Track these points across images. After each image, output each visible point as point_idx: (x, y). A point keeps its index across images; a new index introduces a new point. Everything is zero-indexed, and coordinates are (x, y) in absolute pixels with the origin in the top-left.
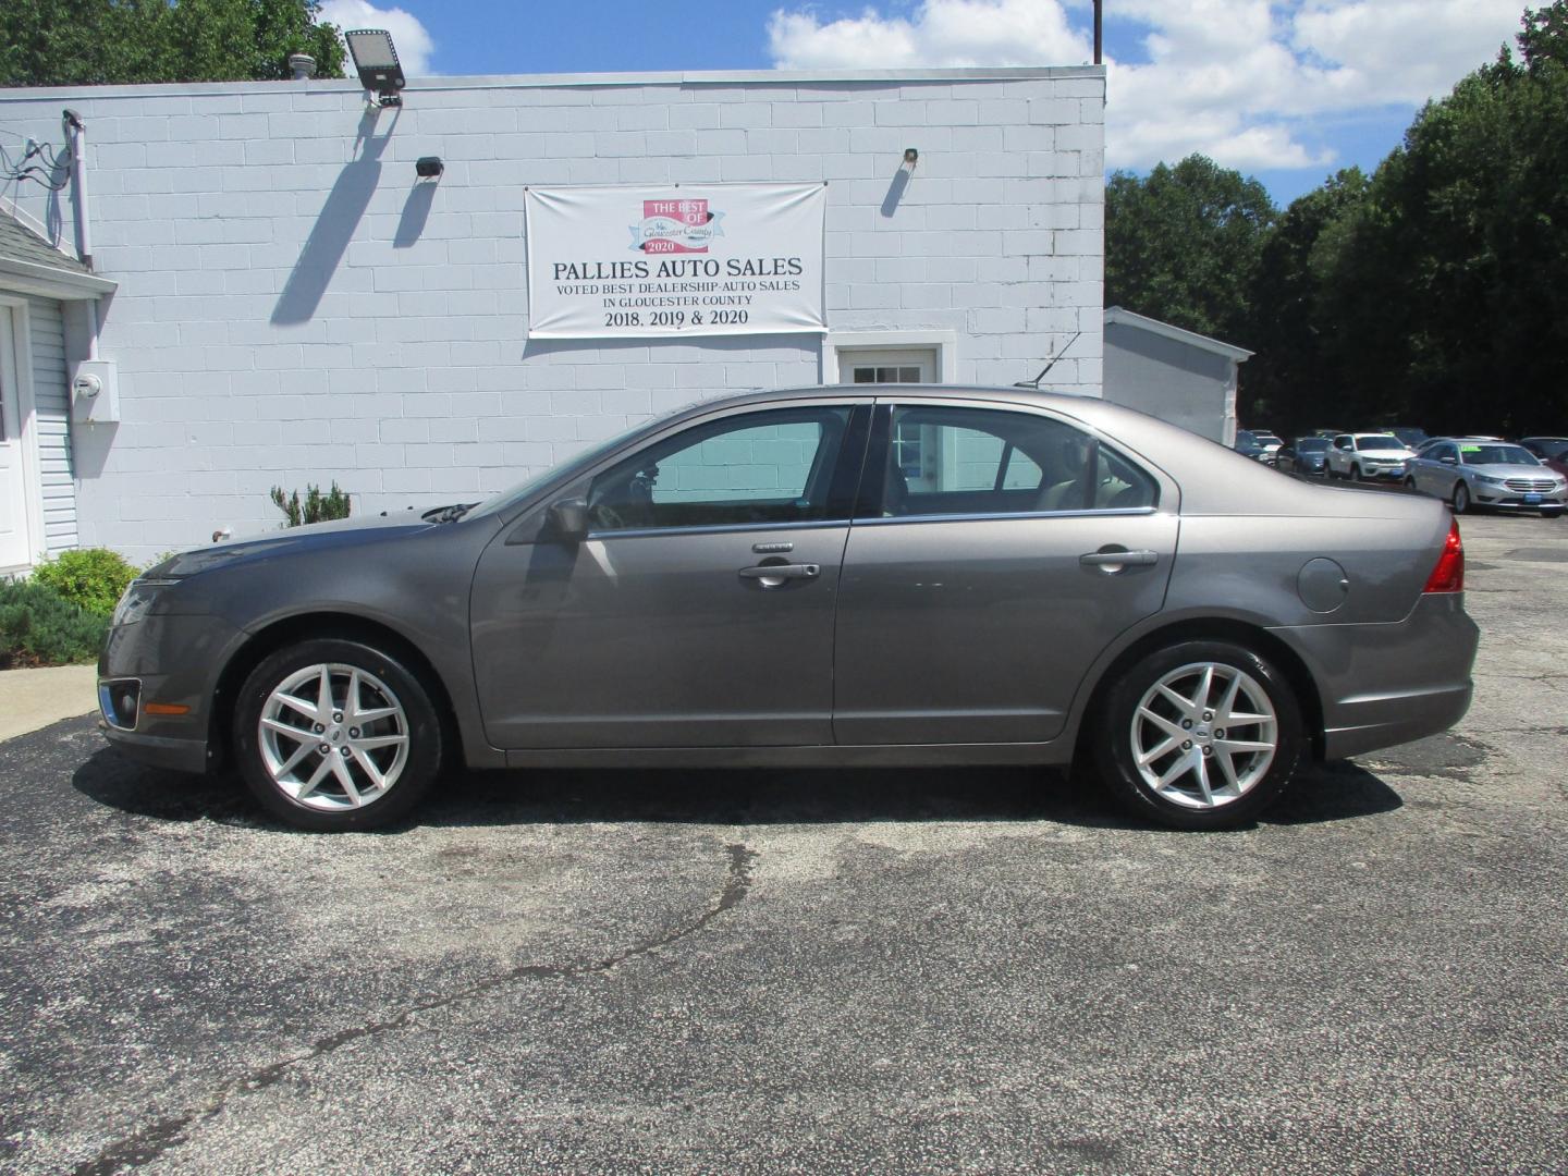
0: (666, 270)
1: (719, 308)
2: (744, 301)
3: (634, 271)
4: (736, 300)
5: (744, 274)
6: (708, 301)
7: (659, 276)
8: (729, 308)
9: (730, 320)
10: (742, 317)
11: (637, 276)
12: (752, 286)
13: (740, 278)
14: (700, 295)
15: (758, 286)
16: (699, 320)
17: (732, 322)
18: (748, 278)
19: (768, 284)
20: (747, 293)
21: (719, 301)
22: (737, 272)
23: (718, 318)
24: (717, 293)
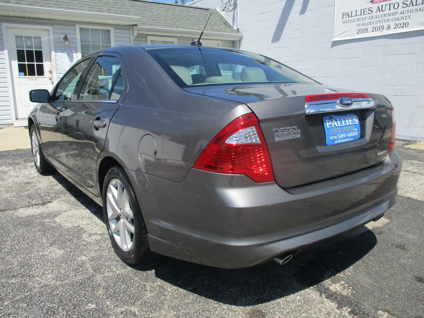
0: (379, 10)
1: (397, 22)
2: (408, 18)
3: (368, 11)
4: (405, 18)
5: (409, 6)
6: (393, 20)
7: (376, 12)
8: (401, 22)
9: (401, 26)
10: (406, 25)
11: (369, 13)
12: (412, 11)
13: (407, 8)
14: (391, 18)
15: (414, 10)
16: (389, 28)
17: (402, 27)
18: (411, 8)
19: (418, 9)
20: (409, 14)
21: (398, 19)
22: (406, 6)
23: (397, 26)
24: (398, 16)
